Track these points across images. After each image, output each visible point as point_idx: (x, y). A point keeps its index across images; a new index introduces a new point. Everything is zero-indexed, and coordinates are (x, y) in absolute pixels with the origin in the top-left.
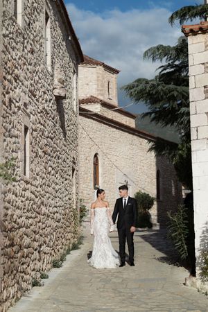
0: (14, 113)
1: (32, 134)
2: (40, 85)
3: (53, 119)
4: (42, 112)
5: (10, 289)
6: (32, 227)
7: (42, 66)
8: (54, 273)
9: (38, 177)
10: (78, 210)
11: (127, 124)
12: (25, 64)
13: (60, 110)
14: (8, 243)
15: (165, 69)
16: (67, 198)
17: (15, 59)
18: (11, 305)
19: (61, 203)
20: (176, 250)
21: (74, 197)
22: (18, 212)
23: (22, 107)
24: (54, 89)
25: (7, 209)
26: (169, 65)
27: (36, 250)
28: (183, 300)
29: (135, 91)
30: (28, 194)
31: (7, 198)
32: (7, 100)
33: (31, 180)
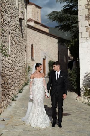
0: (5, 26)
1: (11, 35)
2: (14, 14)
3: (18, 28)
4: (15, 25)
5: (4, 101)
6: (12, 75)
7: (14, 5)
8: (20, 95)
9: (13, 54)
10: (27, 68)
11: (45, 31)
12: (8, 4)
13: (21, 25)
14: (3, 82)
15: (65, 7)
16: (23, 63)
17: (5, 2)
18: (5, 109)
19: (21, 65)
20: (72, 85)
21: (26, 62)
22: (7, 69)
23: (8, 23)
24: (19, 15)
25: (3, 67)
26: (67, 5)
27: (13, 85)
28: (76, 106)
29: (53, 17)
30: (10, 61)
31: (3, 63)
32: (2, 20)
33: (11, 55)
